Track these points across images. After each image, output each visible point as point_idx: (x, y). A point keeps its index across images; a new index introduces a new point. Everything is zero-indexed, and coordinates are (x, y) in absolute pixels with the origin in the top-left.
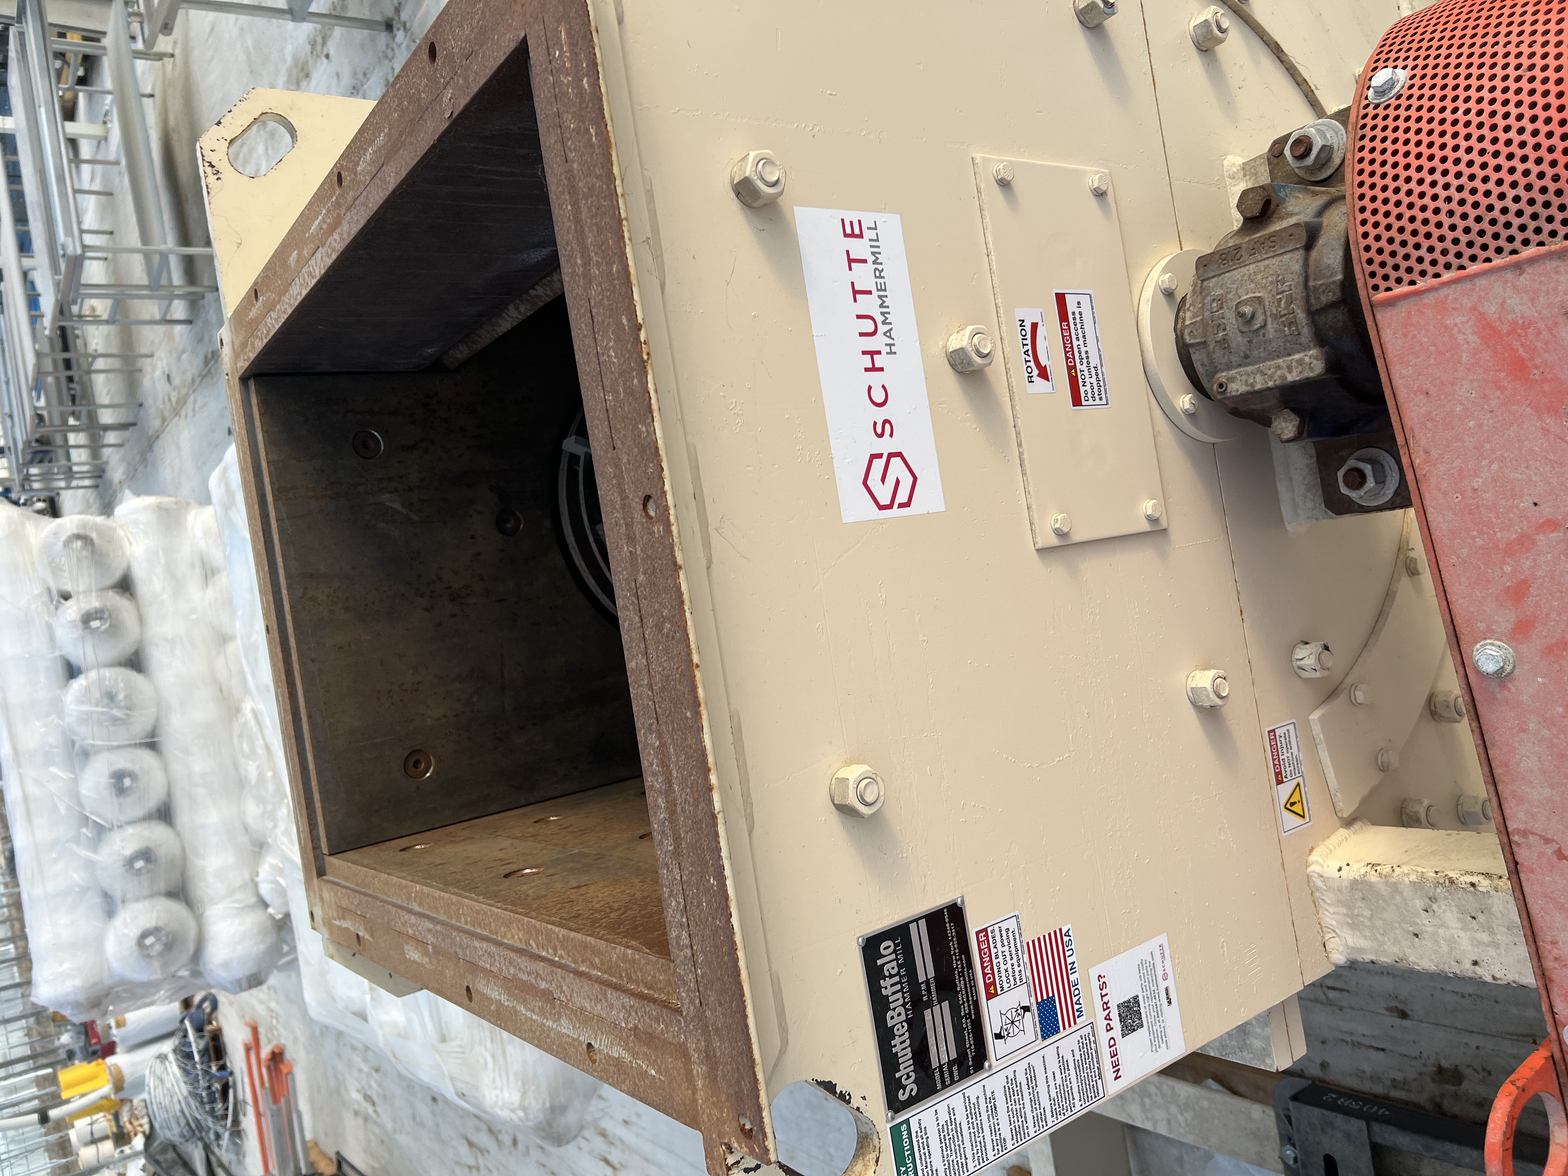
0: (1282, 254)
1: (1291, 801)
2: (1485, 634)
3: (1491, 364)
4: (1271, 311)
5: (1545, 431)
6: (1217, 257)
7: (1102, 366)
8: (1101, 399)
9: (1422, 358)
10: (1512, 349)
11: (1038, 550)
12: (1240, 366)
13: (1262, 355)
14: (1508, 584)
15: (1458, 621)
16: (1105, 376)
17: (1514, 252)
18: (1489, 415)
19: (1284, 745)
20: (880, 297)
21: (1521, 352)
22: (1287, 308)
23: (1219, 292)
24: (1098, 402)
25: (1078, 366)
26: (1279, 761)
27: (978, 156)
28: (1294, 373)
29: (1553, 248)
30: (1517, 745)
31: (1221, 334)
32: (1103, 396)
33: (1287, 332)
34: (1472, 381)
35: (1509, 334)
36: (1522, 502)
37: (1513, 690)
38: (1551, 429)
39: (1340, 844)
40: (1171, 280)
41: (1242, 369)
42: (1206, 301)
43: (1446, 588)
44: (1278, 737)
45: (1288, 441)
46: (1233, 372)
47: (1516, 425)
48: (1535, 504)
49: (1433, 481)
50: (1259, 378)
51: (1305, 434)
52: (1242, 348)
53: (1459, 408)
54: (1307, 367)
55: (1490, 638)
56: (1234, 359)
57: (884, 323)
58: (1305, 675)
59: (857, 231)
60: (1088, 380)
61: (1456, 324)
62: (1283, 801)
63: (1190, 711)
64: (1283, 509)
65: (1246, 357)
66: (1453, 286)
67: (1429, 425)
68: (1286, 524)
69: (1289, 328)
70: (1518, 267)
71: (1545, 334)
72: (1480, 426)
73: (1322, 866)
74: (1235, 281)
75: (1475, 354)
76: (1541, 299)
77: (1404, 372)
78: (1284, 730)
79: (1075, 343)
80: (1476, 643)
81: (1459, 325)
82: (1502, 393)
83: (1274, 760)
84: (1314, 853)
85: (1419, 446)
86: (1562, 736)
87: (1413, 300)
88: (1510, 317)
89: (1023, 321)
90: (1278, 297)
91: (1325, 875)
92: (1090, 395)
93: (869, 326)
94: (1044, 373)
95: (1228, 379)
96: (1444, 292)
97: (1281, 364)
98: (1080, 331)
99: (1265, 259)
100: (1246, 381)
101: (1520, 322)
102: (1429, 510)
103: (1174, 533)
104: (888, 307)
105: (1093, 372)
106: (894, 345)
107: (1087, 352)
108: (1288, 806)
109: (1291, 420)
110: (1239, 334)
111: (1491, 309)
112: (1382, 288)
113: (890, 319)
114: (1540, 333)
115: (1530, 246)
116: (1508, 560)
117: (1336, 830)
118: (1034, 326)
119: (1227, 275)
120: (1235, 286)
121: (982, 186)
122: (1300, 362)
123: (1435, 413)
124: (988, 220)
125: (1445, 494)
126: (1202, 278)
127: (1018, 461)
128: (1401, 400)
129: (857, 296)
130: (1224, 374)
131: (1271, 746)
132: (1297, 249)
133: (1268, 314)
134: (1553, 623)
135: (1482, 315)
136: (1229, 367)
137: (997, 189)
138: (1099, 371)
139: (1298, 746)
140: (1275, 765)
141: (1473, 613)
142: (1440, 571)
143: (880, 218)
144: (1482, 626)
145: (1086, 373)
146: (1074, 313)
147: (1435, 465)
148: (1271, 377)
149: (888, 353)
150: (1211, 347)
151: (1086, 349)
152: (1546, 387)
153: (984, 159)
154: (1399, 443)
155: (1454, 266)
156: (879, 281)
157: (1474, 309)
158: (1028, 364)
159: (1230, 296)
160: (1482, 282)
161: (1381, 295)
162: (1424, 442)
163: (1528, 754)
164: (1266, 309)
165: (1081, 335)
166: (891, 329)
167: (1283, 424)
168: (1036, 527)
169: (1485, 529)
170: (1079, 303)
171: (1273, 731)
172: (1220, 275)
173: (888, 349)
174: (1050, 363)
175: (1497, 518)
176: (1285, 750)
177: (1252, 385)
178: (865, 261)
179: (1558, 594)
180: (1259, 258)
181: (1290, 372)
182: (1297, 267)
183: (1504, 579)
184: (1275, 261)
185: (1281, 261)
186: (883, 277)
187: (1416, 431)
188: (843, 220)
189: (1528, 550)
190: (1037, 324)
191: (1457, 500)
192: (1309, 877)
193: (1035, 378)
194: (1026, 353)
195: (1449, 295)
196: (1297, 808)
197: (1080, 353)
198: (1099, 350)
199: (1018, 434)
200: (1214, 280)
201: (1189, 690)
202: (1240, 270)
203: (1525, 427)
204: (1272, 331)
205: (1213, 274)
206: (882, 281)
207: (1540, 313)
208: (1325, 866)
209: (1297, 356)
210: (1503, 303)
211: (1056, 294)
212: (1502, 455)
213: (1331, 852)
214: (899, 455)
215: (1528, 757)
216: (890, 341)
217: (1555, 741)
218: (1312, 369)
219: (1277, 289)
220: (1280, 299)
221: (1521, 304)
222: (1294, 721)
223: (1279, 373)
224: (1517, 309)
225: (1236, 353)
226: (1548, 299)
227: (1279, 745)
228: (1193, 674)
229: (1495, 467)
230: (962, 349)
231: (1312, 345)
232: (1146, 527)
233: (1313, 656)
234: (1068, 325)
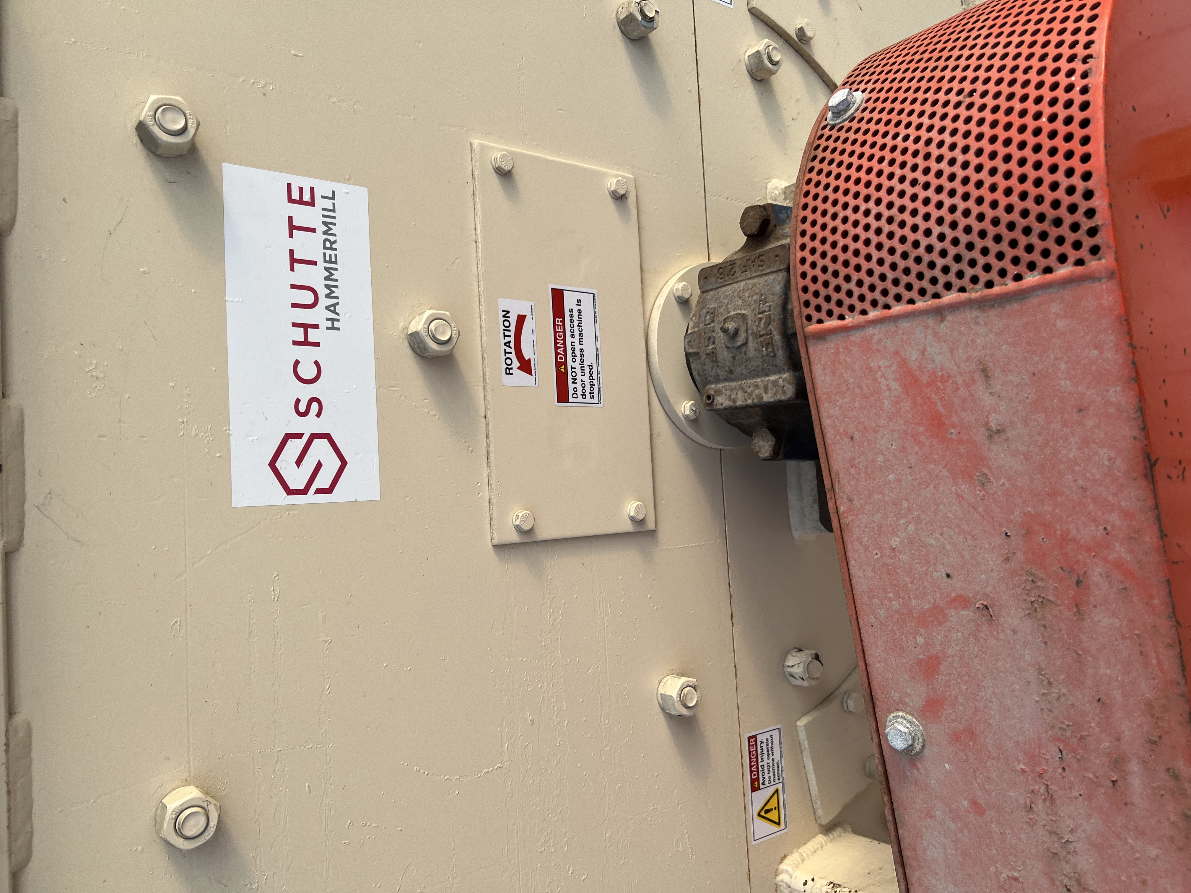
0: (768, 274)
1: (767, 808)
2: (898, 704)
3: (909, 416)
4: (753, 330)
5: (960, 497)
6: (716, 270)
7: (598, 365)
8: (592, 397)
9: (848, 399)
10: (931, 403)
11: (494, 546)
12: (726, 380)
13: (744, 372)
14: (921, 656)
15: (875, 686)
16: (601, 376)
17: (936, 296)
18: (907, 471)
19: (765, 751)
20: (326, 269)
21: (939, 407)
22: (765, 328)
23: (713, 305)
24: (588, 399)
25: (570, 363)
26: (757, 768)
27: (476, 142)
28: (770, 394)
29: (974, 295)
30: (924, 830)
31: (710, 347)
32: (596, 394)
33: (764, 352)
34: (892, 431)
35: (928, 385)
36: (935, 571)
37: (922, 770)
38: (965, 496)
39: (814, 852)
40: (684, 289)
41: (727, 384)
42: (702, 313)
43: (865, 649)
44: (759, 743)
45: (765, 459)
46: (720, 385)
47: (932, 486)
48: (948, 576)
49: (856, 532)
50: (740, 394)
51: (781, 456)
52: (727, 363)
53: (880, 459)
54: (780, 390)
55: (902, 711)
56: (722, 373)
57: (328, 296)
58: (794, 681)
59: (307, 197)
60: (579, 378)
61: (879, 367)
62: (757, 807)
63: (661, 717)
64: (791, 517)
65: (731, 372)
66: (878, 327)
67: (853, 471)
68: (793, 531)
69: (767, 349)
70: (939, 312)
71: (962, 391)
72: (899, 481)
73: (791, 876)
74: (727, 296)
75: (897, 403)
76: (960, 351)
77: (831, 411)
78: (768, 735)
79: (569, 340)
80: (890, 712)
81: (883, 369)
82: (920, 448)
83: (751, 766)
84: (786, 861)
85: (843, 492)
86: (966, 832)
87: (841, 336)
88: (930, 367)
89: (508, 312)
90: (760, 316)
91: (792, 886)
92: (579, 392)
93: (307, 298)
94: (526, 366)
95: (715, 392)
96: (870, 331)
97: (760, 384)
98: (576, 329)
99: (754, 277)
100: (730, 396)
101: (940, 374)
102: (852, 562)
103: (663, 534)
104: (336, 280)
105: (587, 370)
106: (338, 320)
107: (582, 350)
108: (763, 813)
109: (768, 440)
110: (725, 349)
111: (913, 356)
112: (814, 319)
113: (337, 292)
114: (957, 389)
115: (952, 291)
116: (922, 631)
117: (814, 836)
118: (521, 319)
119: (722, 289)
120: (726, 301)
121: (477, 173)
122: (775, 383)
123: (859, 460)
124: (478, 206)
125: (867, 548)
126: (703, 290)
127: (485, 452)
128: (828, 441)
129: (295, 264)
130: (713, 386)
131: (750, 752)
132: (780, 270)
133: (750, 332)
134: (960, 708)
135: (904, 360)
136: (717, 380)
137: (494, 178)
138: (594, 370)
139: (781, 752)
140: (751, 772)
141: (888, 680)
142: (860, 629)
143: (341, 189)
144: (896, 696)
145: (578, 371)
146: (571, 310)
147: (857, 515)
148: (750, 395)
149: (328, 328)
150: (703, 358)
151: (581, 347)
152: (962, 450)
153: (482, 146)
154: (826, 486)
155: (880, 304)
156: (328, 252)
157: (897, 353)
158: (508, 355)
159: (721, 310)
160: (905, 325)
161: (813, 327)
162: (848, 489)
163: (934, 843)
164: (749, 326)
165: (577, 333)
166: (338, 304)
167: (761, 443)
168: (495, 522)
169: (901, 592)
170: (579, 301)
171: (755, 737)
172: (717, 288)
173: (329, 324)
174: (535, 357)
175: (912, 583)
176: (765, 757)
177: (734, 401)
178: (313, 230)
179: (966, 678)
180: (749, 276)
181: (766, 393)
182: (778, 288)
183: (918, 650)
184: (761, 281)
185: (766, 281)
186: (335, 249)
187: (841, 475)
188: (289, 185)
189: (940, 624)
190: (525, 317)
191: (876, 557)
192: (777, 886)
193: (515, 370)
194: (507, 344)
195: (873, 335)
196: (773, 815)
197: (573, 350)
198: (597, 349)
199: (487, 424)
200: (711, 293)
201: (659, 695)
202: (733, 286)
203: (941, 489)
204: (752, 349)
205: (711, 287)
206: (333, 253)
207: (959, 367)
208: (794, 877)
209: (773, 378)
210: (924, 350)
211: (552, 289)
212: (918, 517)
213: (803, 860)
214: (327, 437)
215: (934, 846)
216: (334, 316)
217: (959, 835)
218: (784, 392)
219: (759, 309)
220: (761, 319)
221: (940, 354)
222: (779, 726)
223: (757, 391)
224: (938, 358)
225: (723, 367)
226: (967, 353)
227: (759, 752)
228: (665, 680)
229: (911, 527)
230: (416, 333)
231: (786, 368)
232: (629, 527)
233: (801, 665)
234: (563, 321)
